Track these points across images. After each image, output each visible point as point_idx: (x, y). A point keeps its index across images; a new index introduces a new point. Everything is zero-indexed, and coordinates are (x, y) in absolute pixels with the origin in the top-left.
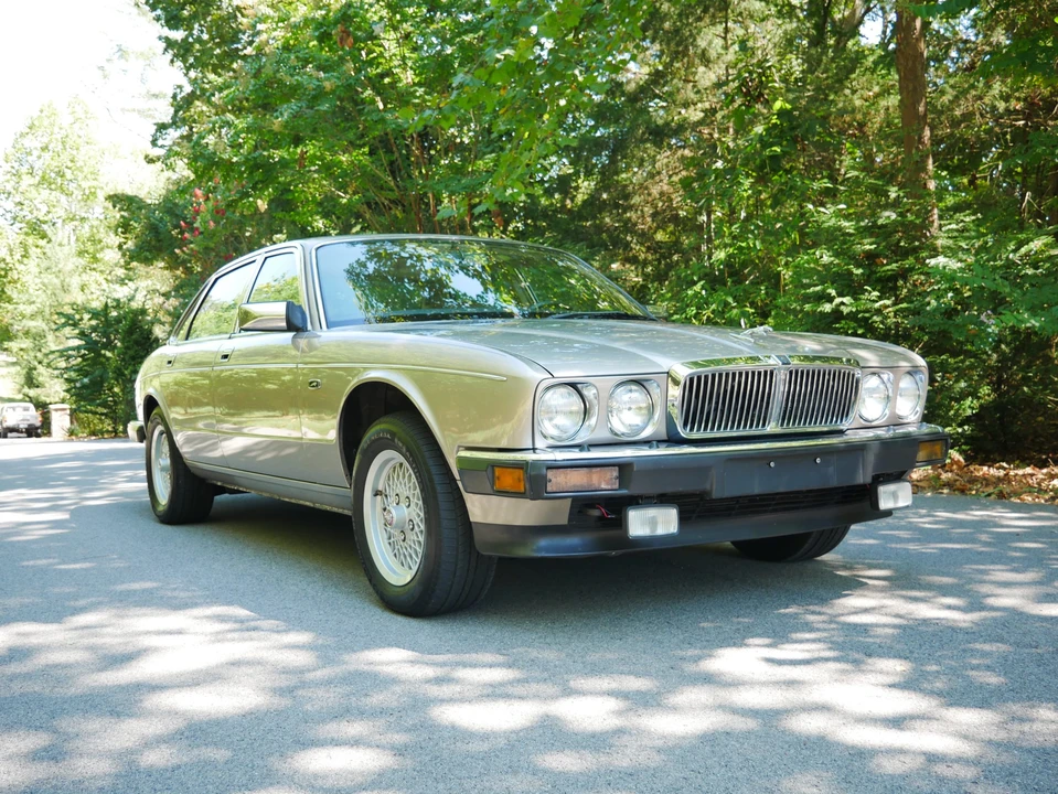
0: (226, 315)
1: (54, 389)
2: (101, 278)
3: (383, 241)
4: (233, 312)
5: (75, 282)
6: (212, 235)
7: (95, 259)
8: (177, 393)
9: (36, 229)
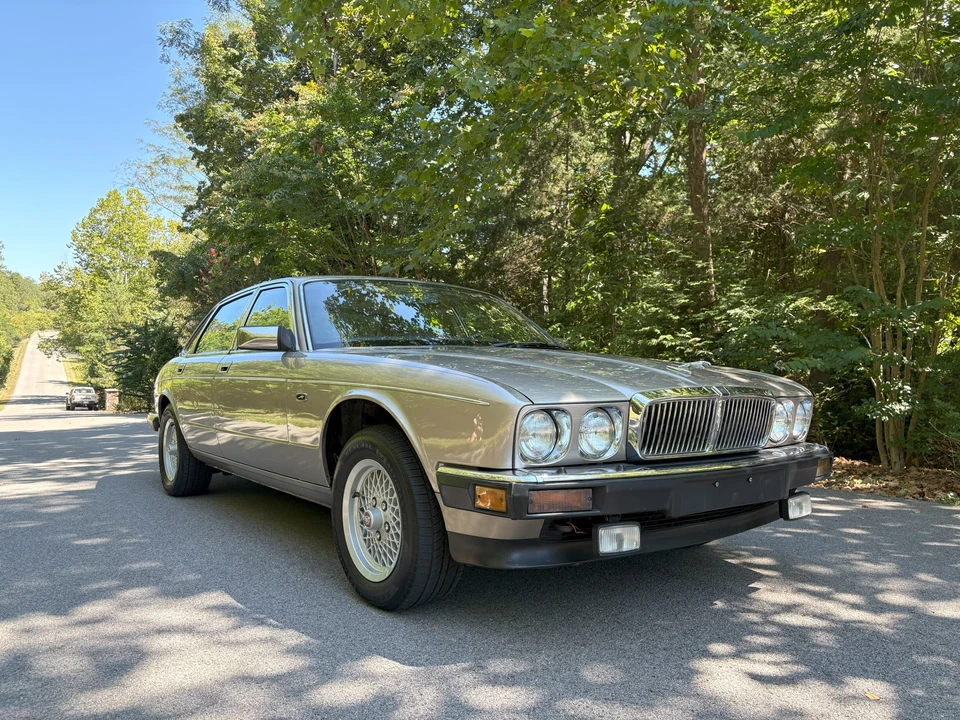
0: (227, 334)
1: (108, 379)
2: (145, 306)
3: (349, 281)
4: (233, 332)
5: (127, 308)
6: (221, 279)
7: (143, 294)
8: (188, 392)
9: (102, 272)
